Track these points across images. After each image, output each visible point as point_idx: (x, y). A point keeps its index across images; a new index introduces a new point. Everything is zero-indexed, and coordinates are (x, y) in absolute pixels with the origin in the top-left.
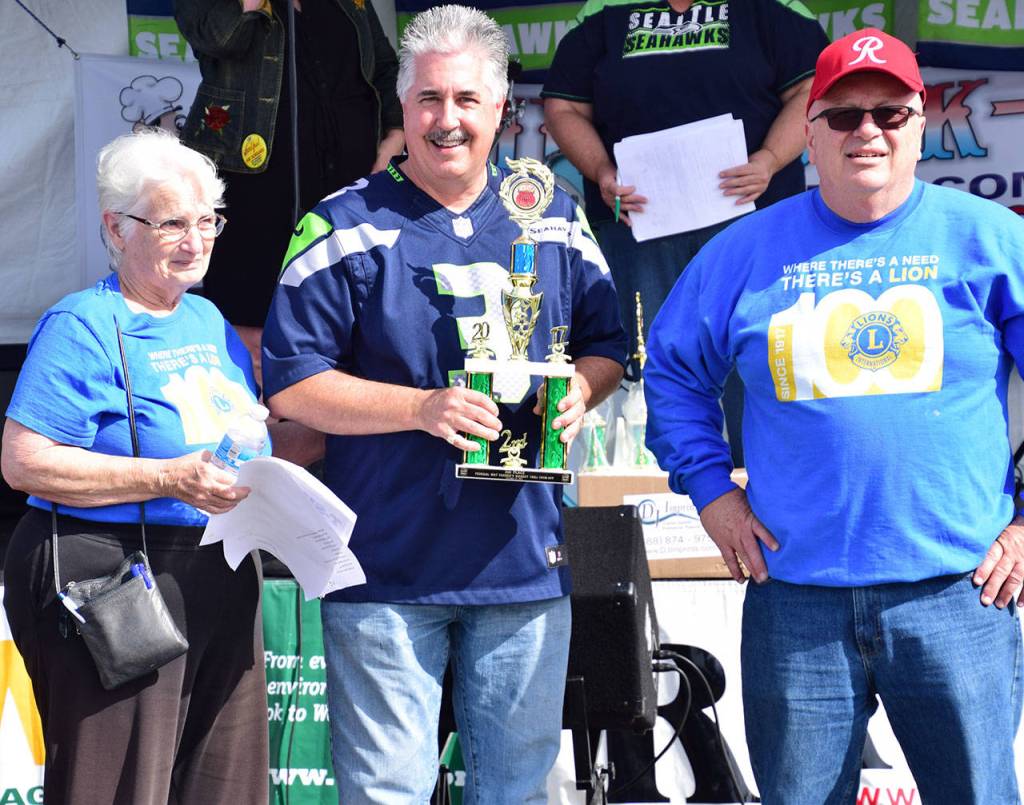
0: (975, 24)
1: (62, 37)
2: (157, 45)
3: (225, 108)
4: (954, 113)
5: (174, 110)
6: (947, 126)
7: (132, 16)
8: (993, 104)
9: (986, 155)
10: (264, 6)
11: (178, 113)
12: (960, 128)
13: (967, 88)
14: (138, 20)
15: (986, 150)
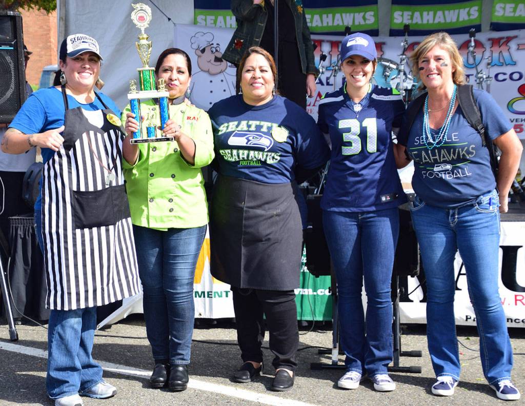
0: (512, 14)
1: (170, 17)
2: (205, 20)
3: (242, 41)
4: (503, 48)
5: (211, 45)
6: (501, 53)
7: (196, 9)
8: (518, 45)
9: (515, 65)
10: (262, 3)
11: (212, 46)
12: (506, 54)
13: (509, 39)
14: (198, 11)
15: (515, 62)
